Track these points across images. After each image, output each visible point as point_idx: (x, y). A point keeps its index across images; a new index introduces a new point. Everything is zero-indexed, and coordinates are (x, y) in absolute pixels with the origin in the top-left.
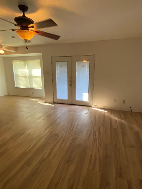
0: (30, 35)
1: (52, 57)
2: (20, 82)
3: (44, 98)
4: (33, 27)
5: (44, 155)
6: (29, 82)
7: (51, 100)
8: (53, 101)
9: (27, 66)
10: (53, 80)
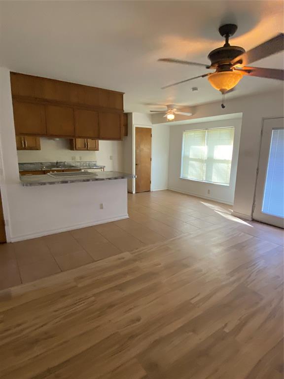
0: (234, 80)
1: (264, 119)
2: (191, 170)
3: (232, 206)
4: (240, 62)
5: (226, 325)
6: (205, 171)
7: (248, 213)
8: (252, 215)
9: (207, 140)
10: (258, 169)
